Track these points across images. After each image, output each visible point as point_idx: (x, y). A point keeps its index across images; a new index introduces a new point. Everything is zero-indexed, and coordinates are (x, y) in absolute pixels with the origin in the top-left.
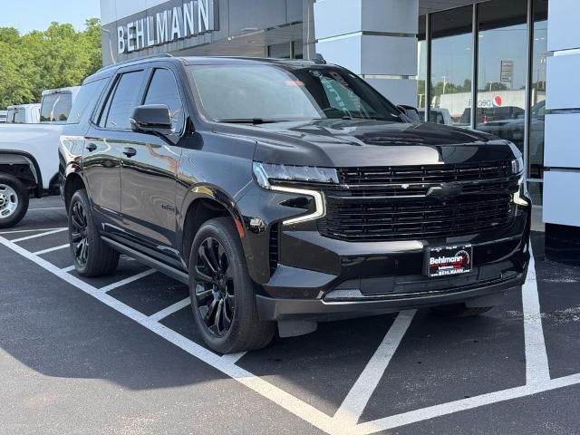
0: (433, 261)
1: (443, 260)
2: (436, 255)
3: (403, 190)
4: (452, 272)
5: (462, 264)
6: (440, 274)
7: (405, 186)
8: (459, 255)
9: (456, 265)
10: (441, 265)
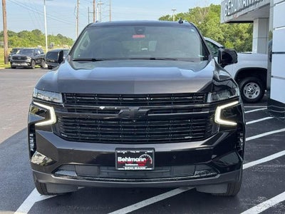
0: (120, 159)
1: (130, 159)
2: (123, 156)
3: (101, 110)
4: (136, 168)
5: (146, 164)
6: (126, 168)
7: (102, 108)
8: (143, 157)
9: (140, 164)
10: (127, 163)
